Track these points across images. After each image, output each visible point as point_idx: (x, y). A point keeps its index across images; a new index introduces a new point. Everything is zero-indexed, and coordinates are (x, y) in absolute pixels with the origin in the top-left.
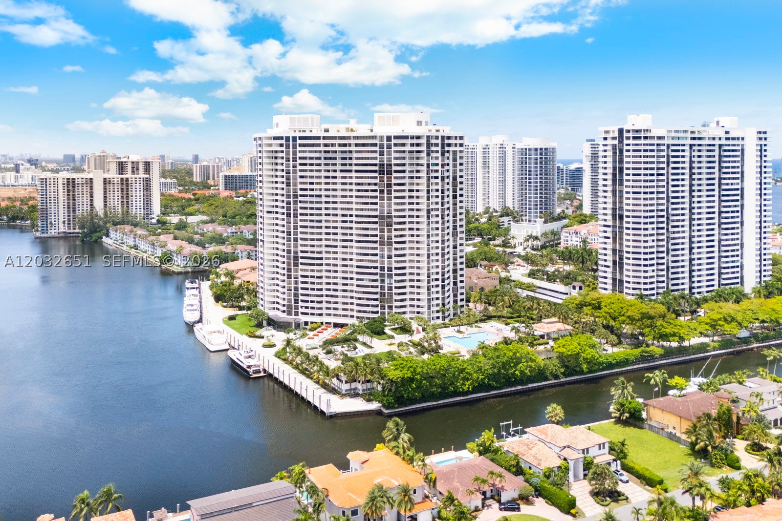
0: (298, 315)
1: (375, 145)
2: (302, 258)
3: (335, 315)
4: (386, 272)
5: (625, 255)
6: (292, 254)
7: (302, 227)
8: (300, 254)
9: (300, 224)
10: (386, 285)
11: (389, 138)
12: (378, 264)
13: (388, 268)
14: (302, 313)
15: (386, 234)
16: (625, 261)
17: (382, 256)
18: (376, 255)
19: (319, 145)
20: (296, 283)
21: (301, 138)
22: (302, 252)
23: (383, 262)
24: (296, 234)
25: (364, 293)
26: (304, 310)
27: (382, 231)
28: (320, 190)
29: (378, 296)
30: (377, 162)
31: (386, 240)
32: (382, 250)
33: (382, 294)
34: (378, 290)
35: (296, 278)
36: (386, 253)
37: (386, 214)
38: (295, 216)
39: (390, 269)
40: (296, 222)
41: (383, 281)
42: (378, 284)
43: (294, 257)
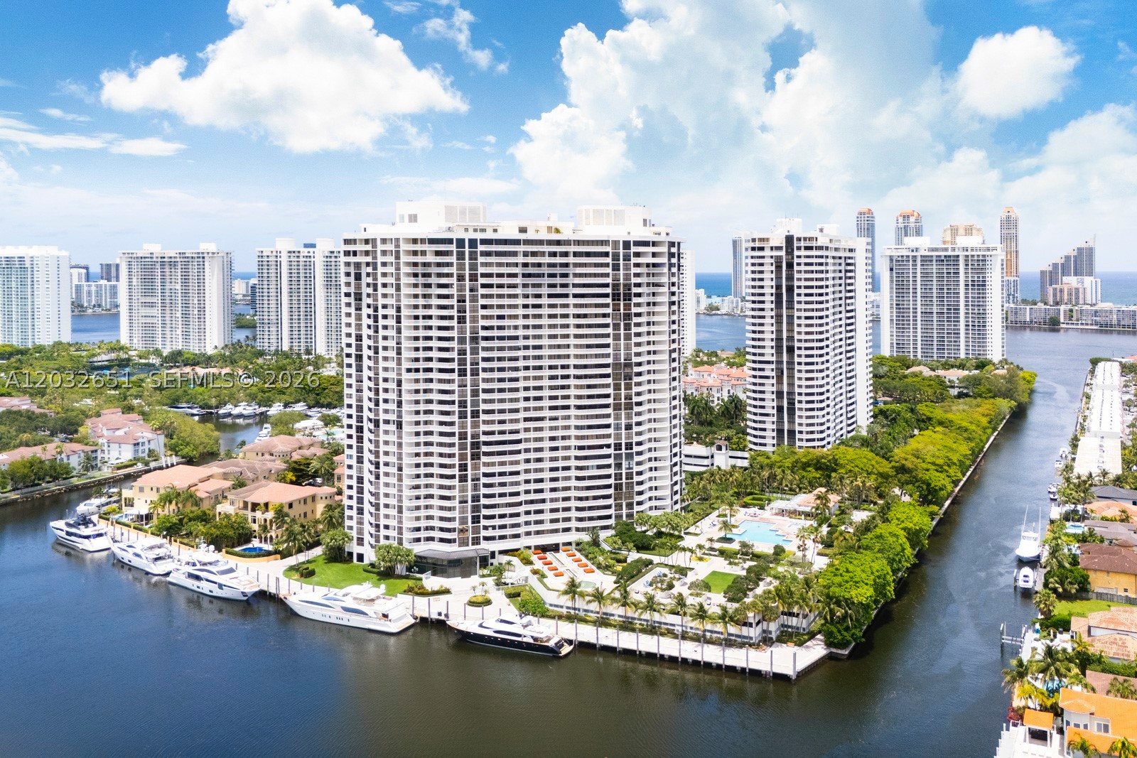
0: (478, 543)
1: (606, 254)
2: (486, 443)
3: (538, 533)
4: (623, 451)
5: (797, 398)
6: (469, 440)
7: (485, 391)
8: (483, 438)
9: (483, 386)
10: (624, 471)
11: (627, 245)
12: (611, 441)
13: (626, 444)
14: (486, 539)
15: (623, 392)
16: (797, 405)
17: (618, 427)
18: (608, 426)
19: (515, 254)
20: (476, 487)
21: (484, 242)
22: (485, 433)
23: (618, 436)
24: (475, 404)
25: (588, 488)
26: (490, 533)
27: (617, 387)
28: (516, 327)
29: (611, 491)
30: (609, 280)
31: (623, 401)
32: (617, 417)
33: (618, 487)
34: (611, 481)
35: (476, 479)
36: (623, 422)
37: (622, 361)
38: (475, 373)
39: (629, 446)
40: (475, 384)
41: (619, 466)
42: (611, 471)
43: (472, 444)
